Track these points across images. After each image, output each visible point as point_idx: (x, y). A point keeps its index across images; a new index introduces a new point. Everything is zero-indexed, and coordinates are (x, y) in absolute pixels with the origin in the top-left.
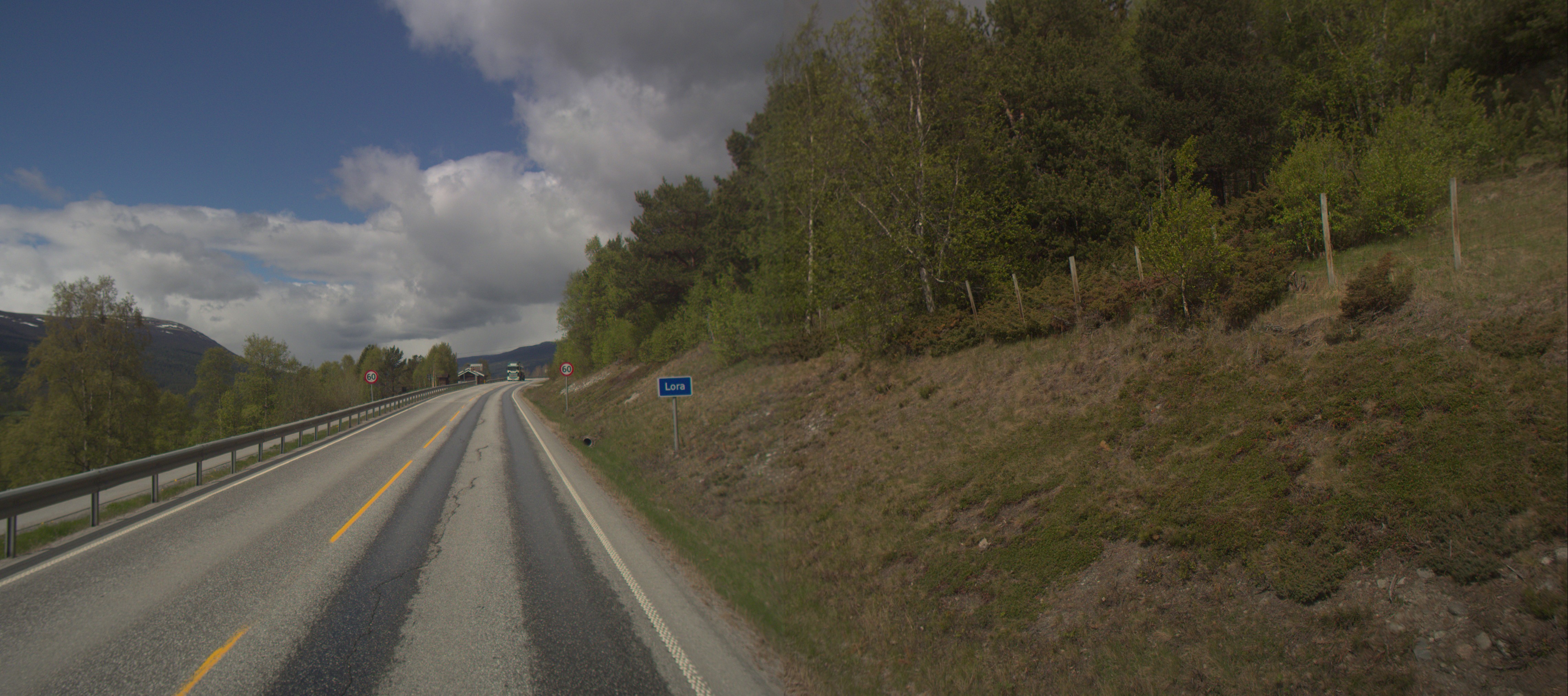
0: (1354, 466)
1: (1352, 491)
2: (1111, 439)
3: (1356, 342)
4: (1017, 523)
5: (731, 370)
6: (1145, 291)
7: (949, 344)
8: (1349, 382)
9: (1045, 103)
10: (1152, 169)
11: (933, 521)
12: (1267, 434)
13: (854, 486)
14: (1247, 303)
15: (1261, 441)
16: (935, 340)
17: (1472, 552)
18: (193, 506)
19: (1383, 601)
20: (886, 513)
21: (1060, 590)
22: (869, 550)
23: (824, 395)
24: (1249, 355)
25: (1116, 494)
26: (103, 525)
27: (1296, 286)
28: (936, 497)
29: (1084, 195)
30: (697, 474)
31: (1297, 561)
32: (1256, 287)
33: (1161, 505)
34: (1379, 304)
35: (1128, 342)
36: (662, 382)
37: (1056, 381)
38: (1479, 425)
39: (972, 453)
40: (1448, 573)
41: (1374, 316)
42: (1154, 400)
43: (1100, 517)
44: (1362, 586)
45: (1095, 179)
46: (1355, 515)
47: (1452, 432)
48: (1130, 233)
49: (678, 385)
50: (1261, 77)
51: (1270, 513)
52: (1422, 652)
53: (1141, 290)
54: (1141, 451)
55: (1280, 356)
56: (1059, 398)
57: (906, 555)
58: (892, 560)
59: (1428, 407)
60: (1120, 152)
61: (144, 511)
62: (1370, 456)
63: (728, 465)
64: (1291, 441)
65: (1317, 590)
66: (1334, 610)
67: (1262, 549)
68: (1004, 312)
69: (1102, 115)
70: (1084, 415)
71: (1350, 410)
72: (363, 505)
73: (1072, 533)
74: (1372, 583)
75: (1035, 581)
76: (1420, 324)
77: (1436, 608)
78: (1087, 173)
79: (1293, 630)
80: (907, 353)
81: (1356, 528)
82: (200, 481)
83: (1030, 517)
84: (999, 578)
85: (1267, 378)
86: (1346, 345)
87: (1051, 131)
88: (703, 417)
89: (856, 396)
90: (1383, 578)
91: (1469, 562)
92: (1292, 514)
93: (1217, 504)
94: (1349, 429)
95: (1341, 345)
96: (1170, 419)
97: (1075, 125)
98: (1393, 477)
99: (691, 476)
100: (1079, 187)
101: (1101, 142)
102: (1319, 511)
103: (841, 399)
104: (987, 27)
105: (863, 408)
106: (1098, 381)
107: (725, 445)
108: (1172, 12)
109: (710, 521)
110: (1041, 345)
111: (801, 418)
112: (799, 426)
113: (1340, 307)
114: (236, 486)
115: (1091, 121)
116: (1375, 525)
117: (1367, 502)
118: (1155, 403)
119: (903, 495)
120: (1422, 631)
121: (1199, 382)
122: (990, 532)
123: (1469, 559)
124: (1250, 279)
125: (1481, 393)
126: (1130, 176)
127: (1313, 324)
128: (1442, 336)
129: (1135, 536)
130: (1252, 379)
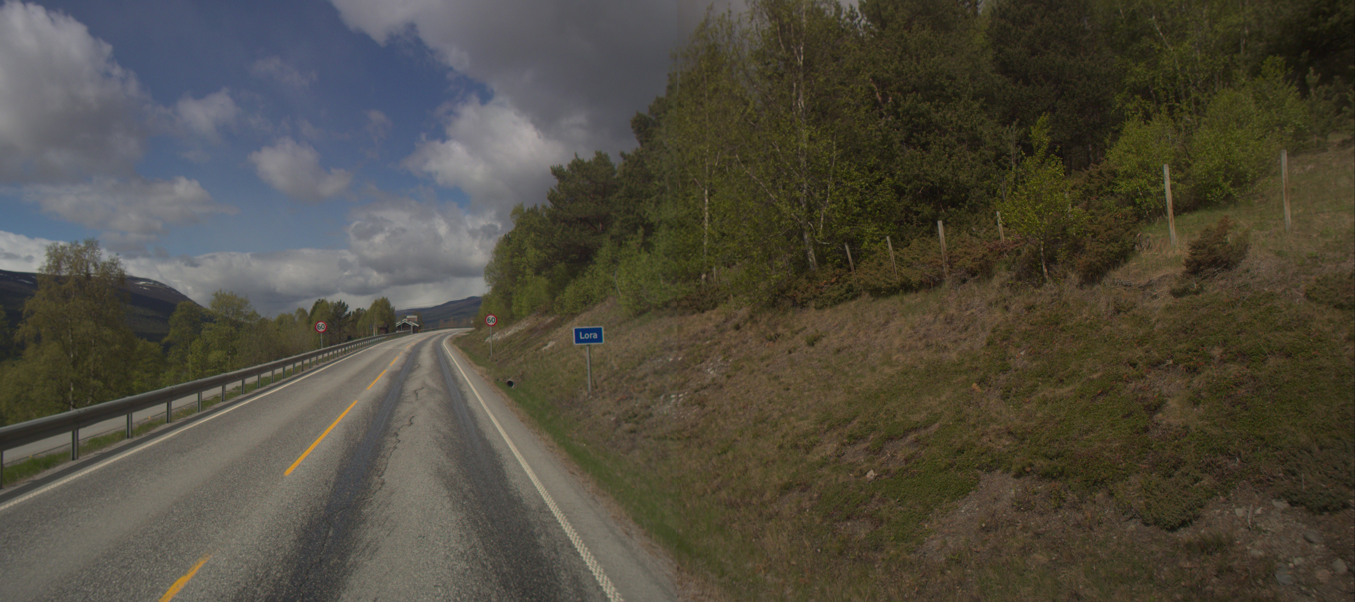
0: (1207, 406)
1: (1206, 429)
2: (981, 382)
3: (1200, 295)
4: (900, 456)
5: (637, 321)
6: (1006, 251)
7: (830, 298)
8: (1197, 331)
9: (910, 88)
10: (1003, 145)
11: (823, 454)
12: (1125, 377)
13: (750, 422)
14: (1099, 261)
15: (1120, 384)
16: (817, 294)
17: (1324, 485)
18: (163, 442)
19: (1242, 529)
20: (781, 447)
21: (943, 517)
22: (767, 480)
23: (720, 342)
24: (1102, 307)
25: (989, 430)
26: (83, 458)
27: (1141, 246)
28: (825, 433)
29: (946, 168)
30: (609, 413)
31: (1161, 492)
32: (1107, 247)
33: (1031, 441)
34: (1219, 261)
35: (992, 295)
36: (577, 331)
37: (929, 330)
38: (1320, 369)
39: (856, 394)
40: (1302, 504)
41: (1214, 272)
42: (1018, 347)
43: (976, 451)
44: (1221, 514)
45: (954, 154)
46: (1211, 450)
47: (1295, 376)
48: (986, 201)
49: (591, 334)
50: (1098, 66)
51: (1133, 448)
52: (1283, 576)
53: (1002, 250)
54: (1009, 392)
55: (1132, 308)
56: (932, 345)
57: (801, 484)
58: (788, 489)
59: (1272, 353)
60: (976, 131)
61: (119, 446)
62: (1222, 397)
63: (637, 405)
64: (1147, 384)
65: (1180, 517)
66: (1197, 535)
67: (1127, 480)
68: (878, 270)
69: (960, 99)
70: (956, 360)
71: (1199, 356)
72: (314, 441)
73: (951, 466)
74: (1230, 512)
75: (919, 508)
76: (1257, 280)
77: (1292, 535)
78: (947, 149)
79: (1159, 555)
80: (793, 306)
81: (1212, 462)
82: (169, 419)
83: (912, 451)
84: (887, 506)
85: (1120, 327)
86: (1191, 298)
87: (916, 112)
88: (613, 362)
89: (748, 344)
90: (1240, 507)
91: (1321, 494)
92: (1152, 449)
93: (1083, 439)
94: (1199, 373)
95: (1185, 299)
96: (1034, 364)
97: (937, 107)
98: (1244, 416)
99: (604, 414)
100: (941, 160)
101: (959, 122)
102: (1178, 446)
103: (735, 346)
104: (860, 22)
105: (755, 354)
106: (966, 329)
107: (633, 387)
108: (1019, 9)
109: (622, 455)
110: (911, 299)
111: (701, 363)
112: (699, 370)
113: (1184, 265)
114: (202, 424)
115: (951, 103)
116: (1229, 459)
117: (1222, 438)
118: (1019, 350)
119: (795, 431)
120: (1281, 557)
121: (1058, 331)
122: (876, 464)
123: (1322, 492)
124: (1101, 240)
125: (1319, 340)
126: (986, 152)
127: (1159, 280)
128: (1279, 290)
129: (1008, 468)
130: (1107, 328)
